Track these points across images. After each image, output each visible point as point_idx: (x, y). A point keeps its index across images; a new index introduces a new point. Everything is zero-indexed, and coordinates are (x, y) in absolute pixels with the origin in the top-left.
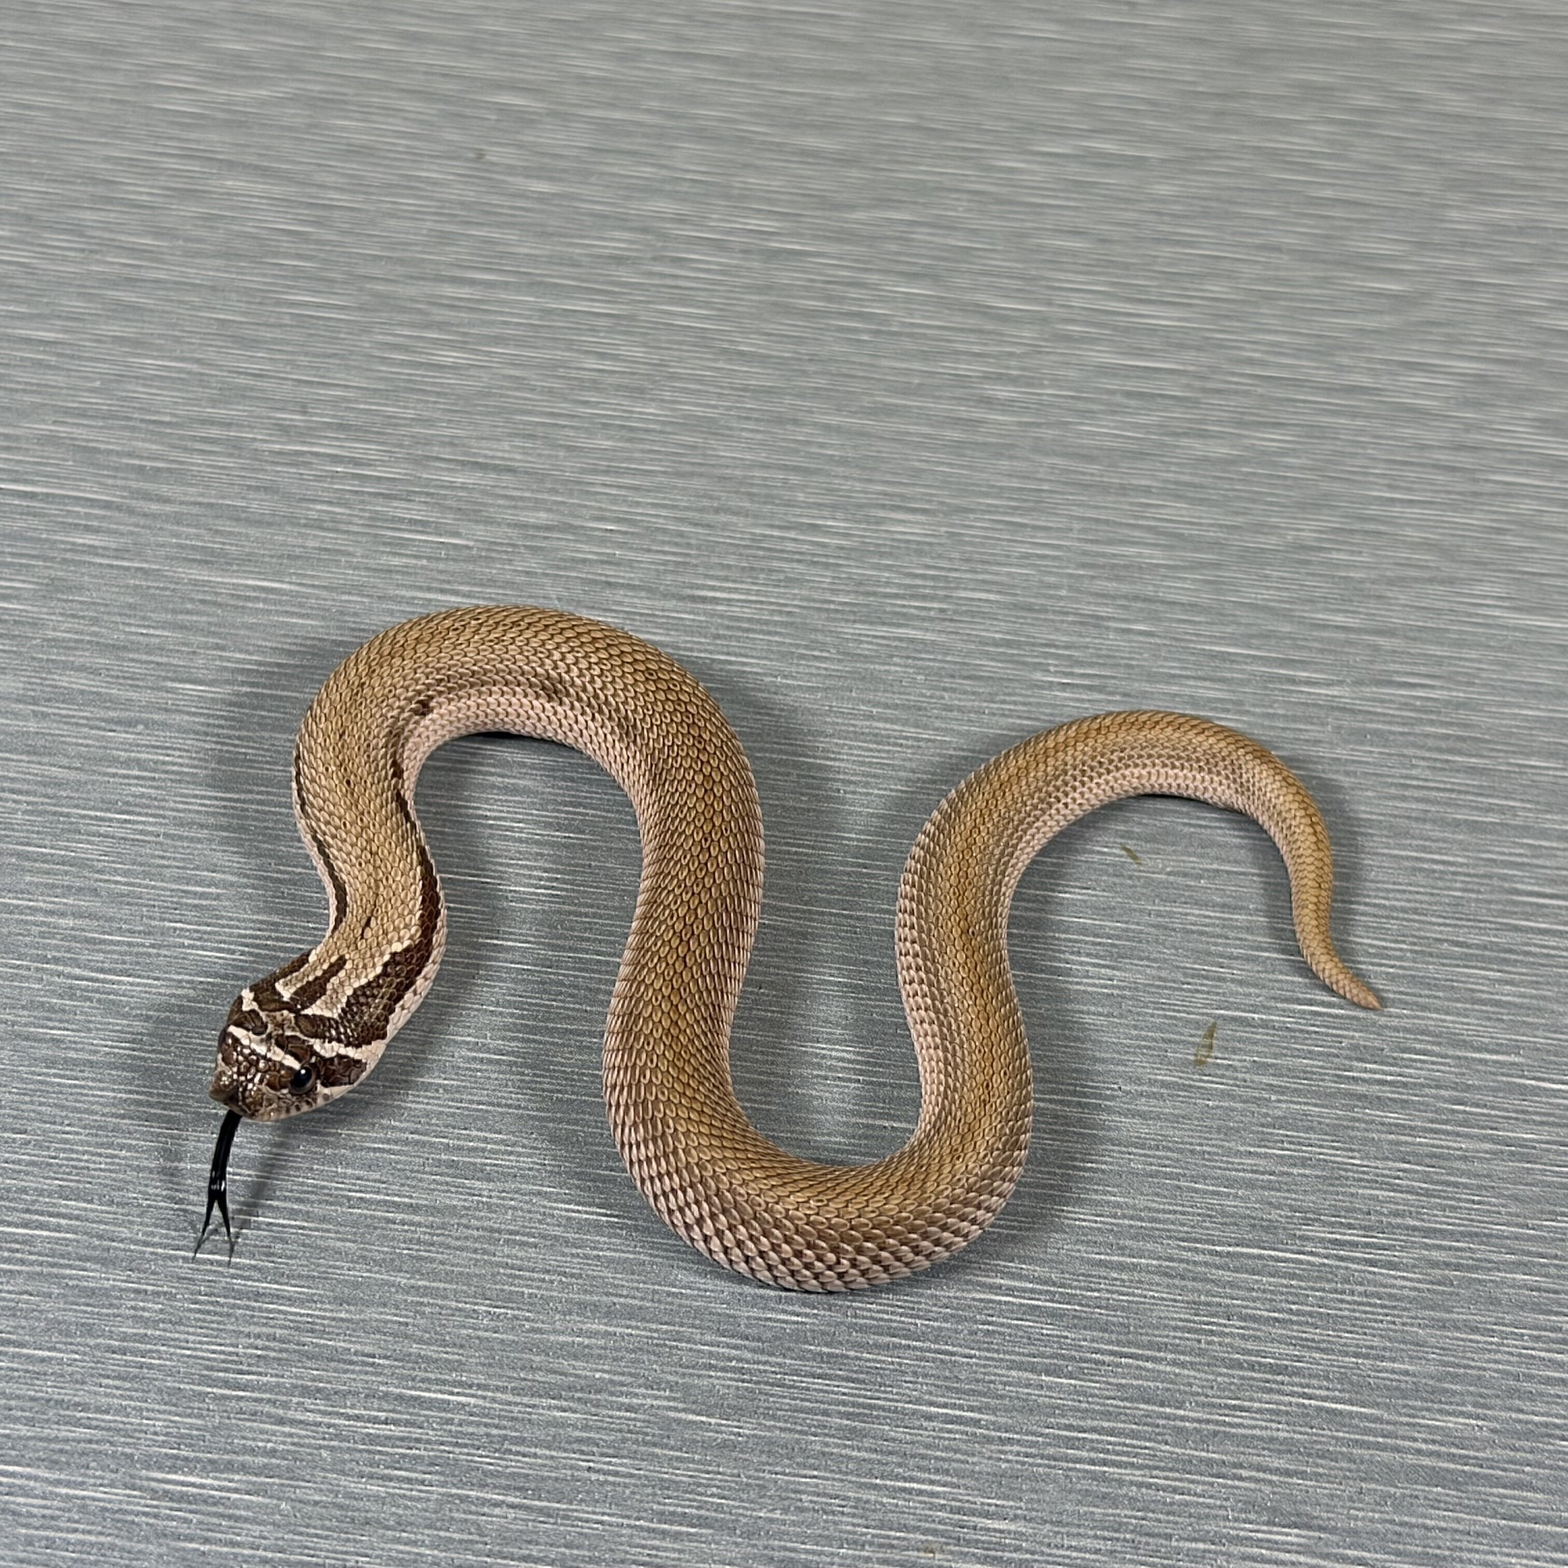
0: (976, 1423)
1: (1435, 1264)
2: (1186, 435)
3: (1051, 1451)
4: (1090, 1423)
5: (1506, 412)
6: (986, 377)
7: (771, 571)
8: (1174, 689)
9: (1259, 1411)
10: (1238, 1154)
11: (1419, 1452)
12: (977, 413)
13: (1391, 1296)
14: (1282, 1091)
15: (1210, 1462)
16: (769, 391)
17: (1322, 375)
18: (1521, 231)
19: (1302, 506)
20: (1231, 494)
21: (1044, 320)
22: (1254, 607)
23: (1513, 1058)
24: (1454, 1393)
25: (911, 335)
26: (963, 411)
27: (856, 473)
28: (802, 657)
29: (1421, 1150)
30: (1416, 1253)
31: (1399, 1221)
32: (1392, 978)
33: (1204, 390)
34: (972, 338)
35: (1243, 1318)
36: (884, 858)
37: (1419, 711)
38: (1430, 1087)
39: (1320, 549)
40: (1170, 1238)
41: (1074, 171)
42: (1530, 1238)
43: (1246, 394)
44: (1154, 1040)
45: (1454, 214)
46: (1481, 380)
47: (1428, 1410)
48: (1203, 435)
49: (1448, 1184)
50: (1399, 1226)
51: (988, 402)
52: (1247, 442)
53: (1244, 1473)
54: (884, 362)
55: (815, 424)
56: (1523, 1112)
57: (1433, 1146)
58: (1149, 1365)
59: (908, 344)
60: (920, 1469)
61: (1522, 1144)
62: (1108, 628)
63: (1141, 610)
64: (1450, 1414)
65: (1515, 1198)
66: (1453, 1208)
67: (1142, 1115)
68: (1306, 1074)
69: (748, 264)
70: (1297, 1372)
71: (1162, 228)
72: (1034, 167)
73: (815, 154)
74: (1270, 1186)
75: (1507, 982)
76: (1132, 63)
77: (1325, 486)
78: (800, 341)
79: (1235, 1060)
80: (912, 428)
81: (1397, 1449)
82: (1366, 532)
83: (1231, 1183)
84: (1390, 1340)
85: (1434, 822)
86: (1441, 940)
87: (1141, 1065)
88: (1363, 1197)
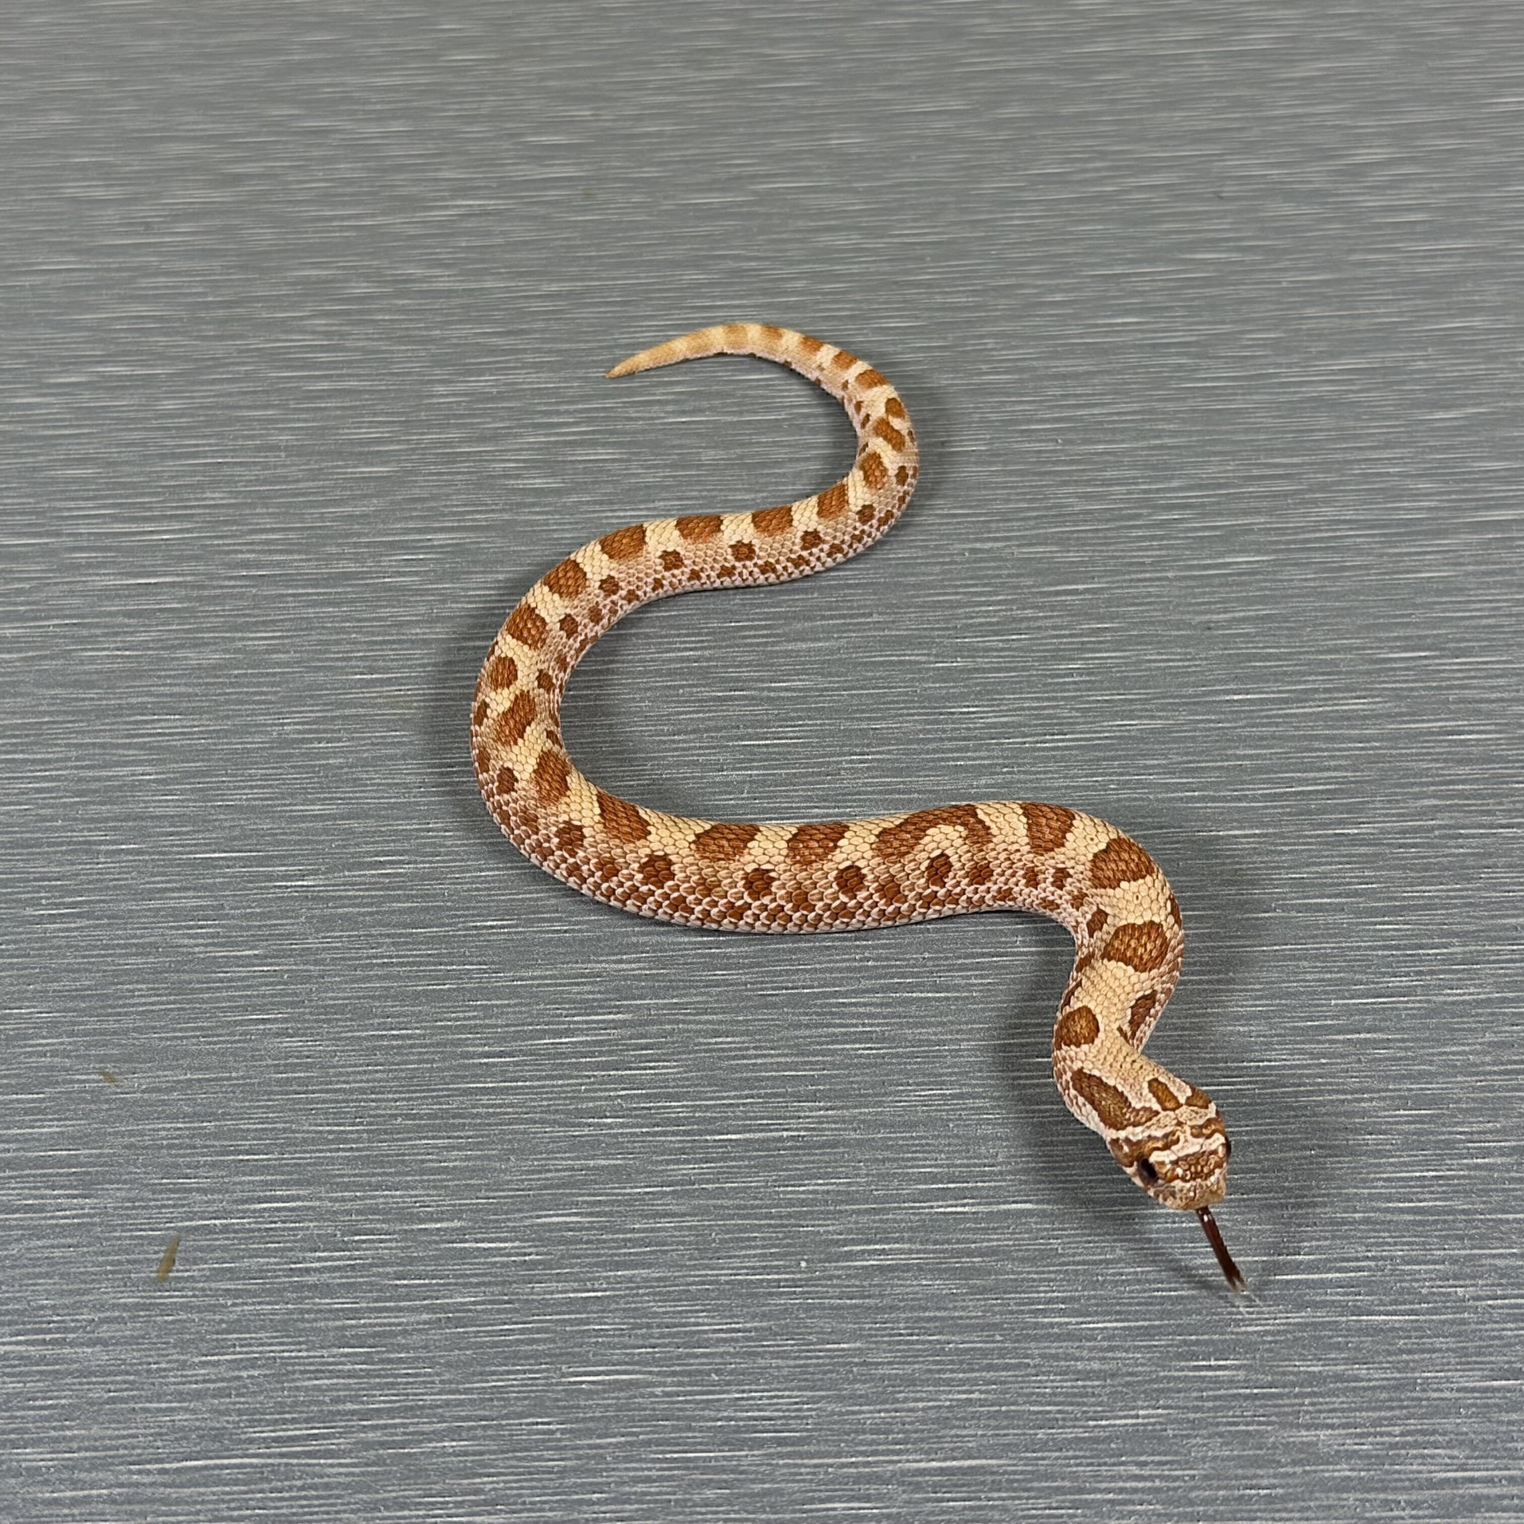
1: (368, 1445)
2: (182, 646)
13: (327, 1486)
14: (237, 1294)
17: (310, 569)
18: (500, 397)
20: (222, 698)
21: (47, 552)
22: (239, 809)
23: (457, 1224)
29: (361, 1332)
30: (353, 1438)
31: (341, 1407)
32: (348, 1161)
33: (200, 599)
37: (388, 889)
38: (377, 1266)
39: (303, 741)
40: (122, 1464)
41: (86, 399)
42: (461, 1403)
43: (242, 596)
44: (120, 1263)
45: (441, 389)
46: (459, 549)
48: (198, 645)
49: (390, 1361)
50: (339, 1412)
52: (239, 644)
56: (461, 1276)
57: (376, 1325)
61: (457, 1308)
62: (99, 852)
63: (131, 829)
65: (449, 1365)
66: (391, 1385)
67: (104, 1343)
68: (261, 1272)
71: (169, 442)
72: (49, 400)
74: (219, 1393)
75: (453, 1148)
76: (144, 282)
77: (309, 677)
79: (195, 1270)
82: (345, 717)
83: (181, 1396)
85: (395, 998)
86: (395, 1116)
87: (107, 1292)
88: (307, 1389)
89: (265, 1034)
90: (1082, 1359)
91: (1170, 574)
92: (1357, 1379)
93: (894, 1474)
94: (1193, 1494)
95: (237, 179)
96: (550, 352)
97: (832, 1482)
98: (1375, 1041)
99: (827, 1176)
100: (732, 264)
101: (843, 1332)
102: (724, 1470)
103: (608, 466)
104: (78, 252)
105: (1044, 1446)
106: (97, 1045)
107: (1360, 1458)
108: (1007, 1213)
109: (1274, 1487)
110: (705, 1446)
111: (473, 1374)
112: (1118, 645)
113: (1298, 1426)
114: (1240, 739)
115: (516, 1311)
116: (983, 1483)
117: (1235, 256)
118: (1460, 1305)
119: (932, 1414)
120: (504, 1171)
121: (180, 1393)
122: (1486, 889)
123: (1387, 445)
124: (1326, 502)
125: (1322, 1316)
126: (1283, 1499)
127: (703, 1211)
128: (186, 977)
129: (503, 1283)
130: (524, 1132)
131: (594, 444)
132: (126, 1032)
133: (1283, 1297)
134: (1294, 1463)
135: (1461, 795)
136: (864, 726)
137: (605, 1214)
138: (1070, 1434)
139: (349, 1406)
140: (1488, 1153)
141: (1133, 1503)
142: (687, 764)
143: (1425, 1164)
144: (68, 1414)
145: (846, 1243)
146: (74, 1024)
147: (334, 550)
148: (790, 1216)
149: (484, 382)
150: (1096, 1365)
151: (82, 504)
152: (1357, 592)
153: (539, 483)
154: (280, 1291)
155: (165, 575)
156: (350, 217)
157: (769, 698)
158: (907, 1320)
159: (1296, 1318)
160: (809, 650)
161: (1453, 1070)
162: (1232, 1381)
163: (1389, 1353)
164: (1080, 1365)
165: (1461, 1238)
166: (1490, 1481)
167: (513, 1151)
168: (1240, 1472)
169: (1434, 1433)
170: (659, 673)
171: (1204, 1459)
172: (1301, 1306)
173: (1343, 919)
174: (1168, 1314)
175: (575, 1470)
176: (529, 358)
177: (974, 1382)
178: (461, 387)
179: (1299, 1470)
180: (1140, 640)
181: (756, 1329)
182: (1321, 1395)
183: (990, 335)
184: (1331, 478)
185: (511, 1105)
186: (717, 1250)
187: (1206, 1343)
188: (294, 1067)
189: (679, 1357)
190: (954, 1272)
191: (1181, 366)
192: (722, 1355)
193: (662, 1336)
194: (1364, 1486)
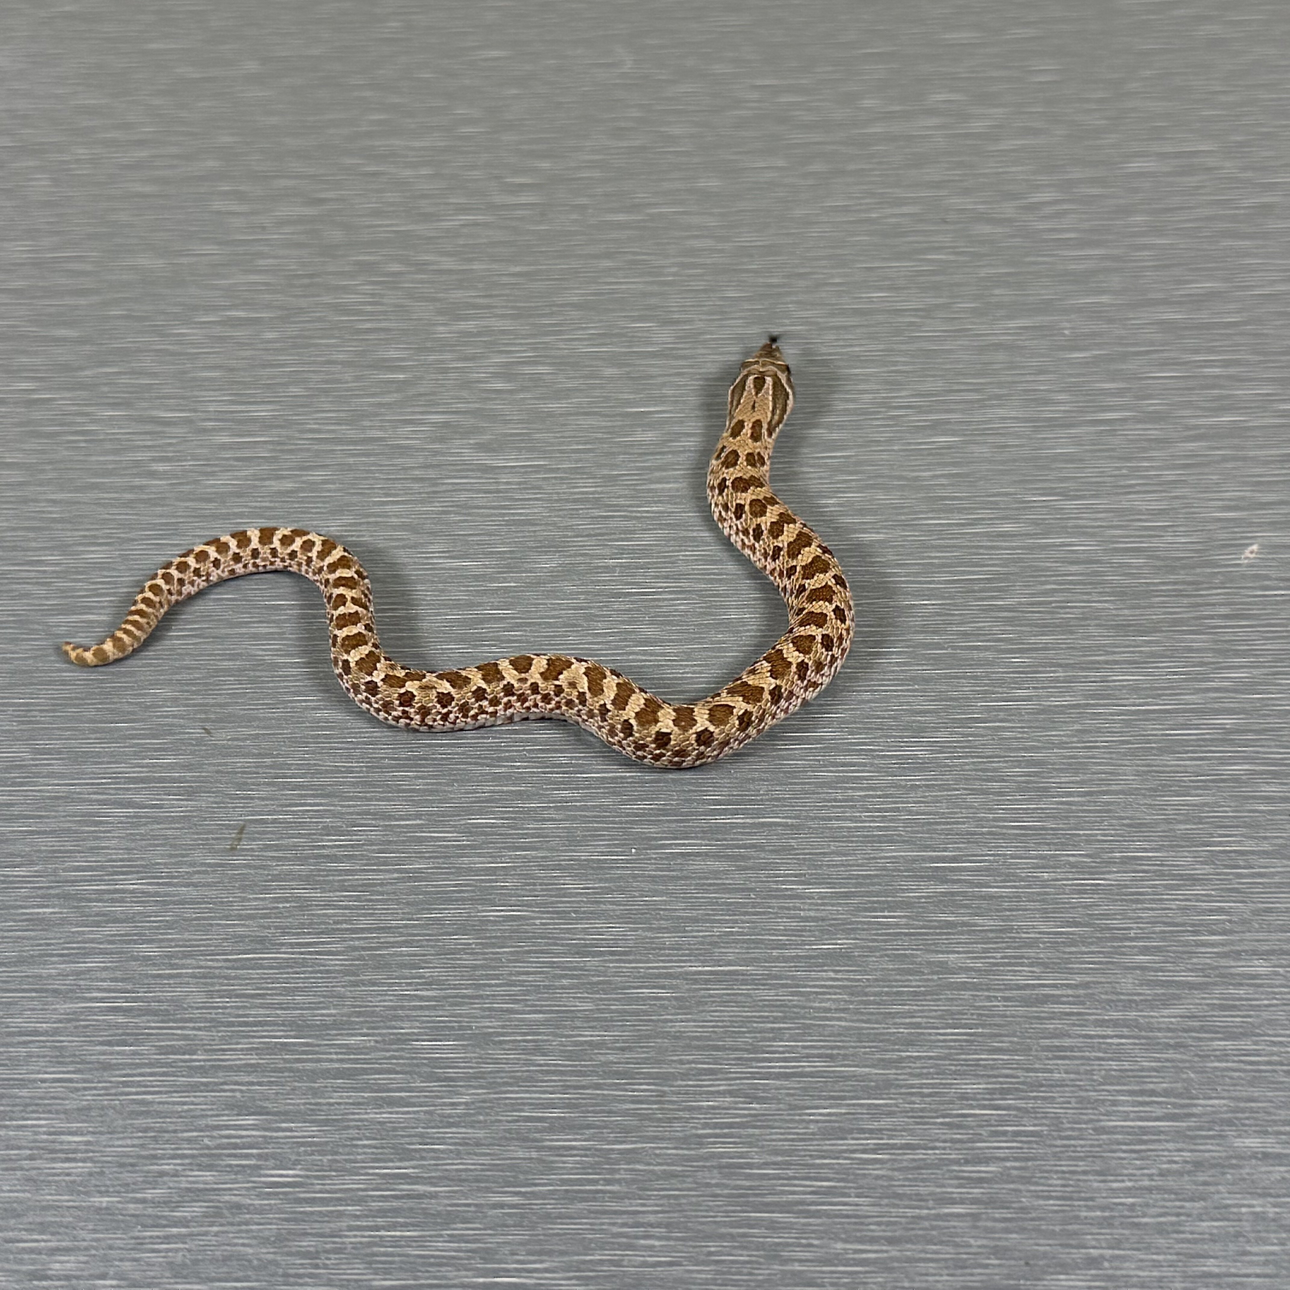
0: (70, 1081)
1: (355, 949)
2: (270, 479)
3: (113, 1091)
4: (139, 1071)
5: (458, 442)
6: (154, 460)
7: (12, 591)
8: (244, 630)
9: (242, 1050)
10: (249, 900)
11: (331, 1060)
12: (144, 482)
13: (328, 972)
14: (279, 859)
15: (206, 1084)
16: (21, 484)
17: (352, 434)
18: (479, 334)
19: (333, 512)
21: (188, 421)
23: (419, 822)
24: (357, 1023)
25: (110, 440)
26: (137, 481)
27: (69, 526)
28: (24, 640)
29: (355, 883)
30: (346, 944)
31: (339, 926)
32: (353, 784)
33: (282, 451)
34: (148, 437)
35: (237, 996)
36: (60, 753)
38: (367, 845)
40: (202, 955)
41: (217, 331)
42: (414, 926)
43: (308, 450)
44: (207, 839)
45: (441, 329)
46: (446, 425)
47: (341, 1035)
48: (281, 477)
49: (371, 900)
50: (338, 929)
51: (153, 474)
53: (226, 1087)
54: (94, 458)
55: (48, 501)
56: (419, 852)
57: (364, 879)
58: (179, 1032)
59: (108, 446)
60: (33, 1112)
61: (415, 871)
64: (353, 1035)
65: (408, 904)
66: (372, 915)
67: (195, 885)
68: (297, 847)
69: (18, 410)
70: (266, 1024)
71: (270, 358)
72: (194, 331)
73: (65, 340)
74: (265, 916)
75: (420, 778)
76: (261, 262)
77: (348, 499)
78: (43, 452)
79: (254, 845)
80: (106, 495)
81: (319, 1061)
82: (368, 523)
83: (240, 917)
84: (324, 996)
86: (384, 758)
87: (198, 856)
88: (319, 915)
89: (306, 708)
90: (804, 910)
91: (896, 448)
92: (976, 925)
93: (681, 973)
94: (867, 990)
95: (322, 201)
96: (513, 308)
97: (643, 977)
98: (1004, 727)
99: (652, 799)
100: (630, 257)
101: (656, 891)
102: (575, 969)
103: (545, 377)
104: (219, 244)
105: (777, 959)
106: (200, 712)
107: (975, 971)
108: (763, 825)
109: (919, 987)
110: (565, 954)
111: (423, 909)
112: (860, 490)
113: (937, 952)
114: (933, 547)
115: (452, 873)
116: (737, 980)
117: (952, 258)
118: (1044, 884)
119: (708, 940)
120: (450, 792)
121: (240, 915)
122: (1082, 639)
123: (1041, 372)
124: (999, 406)
125: (956, 888)
126: (923, 994)
127: (574, 819)
128: (258, 674)
129: (445, 857)
130: (464, 770)
131: (536, 363)
132: (220, 705)
133: (933, 876)
134: (933, 973)
135: (1071, 583)
136: (695, 534)
137: (512, 818)
138: (793, 953)
139: (344, 926)
140: (1070, 794)
141: (830, 994)
142: (582, 555)
143: (1029, 800)
144: (170, 926)
145: (662, 839)
146: (187, 699)
147: (367, 423)
148: (627, 822)
149: (469, 325)
150: (812, 914)
151: (212, 393)
152: (1015, 461)
153: (499, 386)
154: (307, 858)
155: (262, 436)
156: (391, 225)
157: (636, 518)
158: (697, 884)
159: (942, 888)
160: (663, 489)
161: (1054, 746)
162: (897, 925)
163: (997, 910)
164: (802, 913)
165: (1048, 844)
166: (1054, 986)
167: (456, 781)
168: (898, 977)
169: (1022, 957)
170: (567, 501)
171: (876, 970)
172: (945, 881)
173: (989, 655)
174: (861, 885)
175: (482, 967)
176: (499, 311)
177: (736, 922)
178: (455, 328)
179: (935, 977)
180: (873, 487)
181: (601, 888)
182: (953, 934)
183: (792, 302)
184: (1004, 391)
185: (458, 754)
186: (579, 841)
187: (884, 902)
188: (323, 728)
189: (552, 903)
190: (728, 857)
191: (911, 324)
192: (578, 902)
193: (542, 890)
194: (975, 987)
